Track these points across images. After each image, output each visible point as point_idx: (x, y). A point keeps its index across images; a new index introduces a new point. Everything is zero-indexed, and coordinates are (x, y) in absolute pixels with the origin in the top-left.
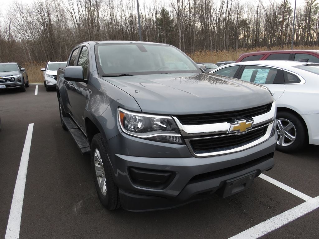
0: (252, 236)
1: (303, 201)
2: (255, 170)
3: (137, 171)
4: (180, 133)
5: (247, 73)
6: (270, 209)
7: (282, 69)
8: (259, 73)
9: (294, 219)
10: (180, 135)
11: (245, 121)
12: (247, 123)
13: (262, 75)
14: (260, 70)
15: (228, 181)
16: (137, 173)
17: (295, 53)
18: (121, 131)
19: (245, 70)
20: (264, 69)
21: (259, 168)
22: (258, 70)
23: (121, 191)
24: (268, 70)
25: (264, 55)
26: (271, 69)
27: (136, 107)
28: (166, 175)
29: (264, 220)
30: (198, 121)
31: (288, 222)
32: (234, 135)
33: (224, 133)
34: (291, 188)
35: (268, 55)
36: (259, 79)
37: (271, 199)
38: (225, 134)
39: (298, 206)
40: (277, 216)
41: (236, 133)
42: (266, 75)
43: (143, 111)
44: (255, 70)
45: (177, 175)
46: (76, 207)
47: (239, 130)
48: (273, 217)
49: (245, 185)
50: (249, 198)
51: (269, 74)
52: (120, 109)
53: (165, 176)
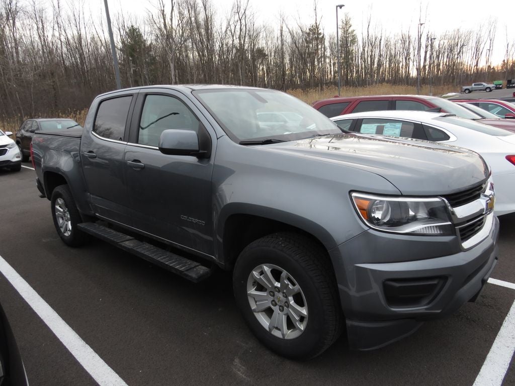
0: (508, 347)
3: (397, 285)
4: (451, 220)
5: (368, 130)
6: (493, 309)
7: (420, 123)
8: (386, 129)
10: (450, 223)
13: (392, 131)
14: (388, 125)
17: (394, 99)
19: (363, 126)
20: (394, 124)
22: (385, 124)
24: (399, 125)
25: (352, 103)
26: (405, 123)
27: (390, 189)
29: (501, 324)
35: (356, 103)
40: (508, 315)
42: (398, 131)
44: (379, 125)
45: (448, 280)
48: (506, 318)
51: (401, 129)
52: (354, 194)
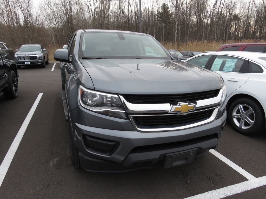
1: (246, 179)
2: (196, 147)
3: (89, 138)
5: (218, 62)
6: (213, 183)
7: (248, 60)
8: (228, 62)
9: (232, 194)
10: (124, 111)
11: (187, 104)
12: (189, 106)
13: (231, 64)
14: (229, 60)
15: (168, 155)
16: (90, 140)
18: (79, 104)
19: (216, 59)
20: (232, 59)
21: (200, 146)
22: (228, 59)
23: (80, 154)
24: (235, 60)
25: (242, 47)
26: (239, 59)
27: (91, 85)
28: (112, 144)
29: (203, 192)
30: (143, 101)
31: (225, 196)
32: (176, 115)
33: (165, 112)
34: (238, 166)
35: (245, 47)
36: (227, 67)
37: (216, 175)
38: (167, 113)
39: (240, 184)
40: (217, 190)
41: (177, 113)
42: (233, 64)
43: (95, 89)
44: (225, 59)
45: (120, 145)
46: (52, 162)
47: (180, 111)
48: (213, 191)
49: (186, 159)
50: (196, 171)
51: (236, 63)
52: (81, 87)
53: (110, 144)
